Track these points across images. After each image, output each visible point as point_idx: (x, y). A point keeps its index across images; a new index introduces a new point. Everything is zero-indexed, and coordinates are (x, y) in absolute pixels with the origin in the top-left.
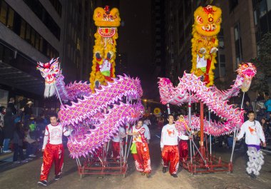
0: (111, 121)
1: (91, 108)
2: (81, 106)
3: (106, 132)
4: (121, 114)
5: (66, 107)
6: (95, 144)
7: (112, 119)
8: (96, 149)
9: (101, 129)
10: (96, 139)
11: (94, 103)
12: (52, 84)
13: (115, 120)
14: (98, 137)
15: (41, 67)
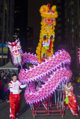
0: (55, 80)
1: (43, 71)
2: (36, 70)
3: (52, 87)
4: (62, 75)
5: (25, 70)
6: (45, 94)
7: (57, 78)
8: (45, 98)
9: (49, 84)
10: (46, 91)
11: (44, 68)
12: (18, 56)
13: (58, 79)
14: (47, 90)
15: (10, 45)
